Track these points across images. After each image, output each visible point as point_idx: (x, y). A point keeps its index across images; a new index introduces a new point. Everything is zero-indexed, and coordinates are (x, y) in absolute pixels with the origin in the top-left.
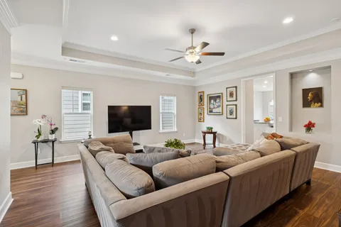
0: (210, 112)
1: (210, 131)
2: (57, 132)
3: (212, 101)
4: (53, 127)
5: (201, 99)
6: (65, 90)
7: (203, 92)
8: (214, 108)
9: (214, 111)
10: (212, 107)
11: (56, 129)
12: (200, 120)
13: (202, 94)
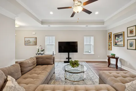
0: (115, 44)
1: (113, 57)
2: (44, 51)
3: (117, 38)
4: (43, 49)
5: (110, 37)
6: (47, 37)
7: (111, 33)
8: (118, 42)
9: (118, 44)
10: (116, 41)
11: (44, 50)
12: (109, 49)
13: (110, 34)
